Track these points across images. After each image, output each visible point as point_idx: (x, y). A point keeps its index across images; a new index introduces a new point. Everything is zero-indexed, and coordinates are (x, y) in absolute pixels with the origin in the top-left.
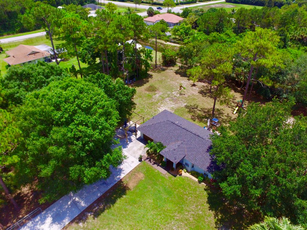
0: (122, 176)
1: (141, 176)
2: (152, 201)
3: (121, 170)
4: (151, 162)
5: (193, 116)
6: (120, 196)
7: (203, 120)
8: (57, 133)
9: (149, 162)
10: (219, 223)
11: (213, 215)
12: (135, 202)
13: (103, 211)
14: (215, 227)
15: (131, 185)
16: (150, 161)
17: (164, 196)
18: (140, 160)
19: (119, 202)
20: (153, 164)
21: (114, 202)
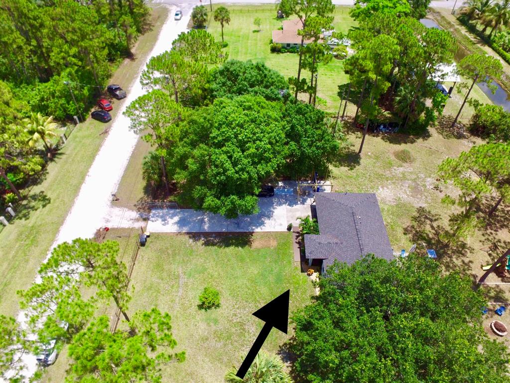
0: (258, 230)
1: (274, 243)
2: (256, 272)
3: (263, 223)
4: (296, 239)
5: (413, 227)
6: (237, 245)
7: (419, 242)
8: (200, 150)
9: (295, 237)
10: (288, 346)
11: (291, 336)
12: (242, 260)
13: (213, 244)
14: (280, 346)
15: (256, 244)
16: (298, 237)
17: (271, 278)
18: (289, 228)
19: (231, 250)
20: (296, 242)
21: (228, 245)
